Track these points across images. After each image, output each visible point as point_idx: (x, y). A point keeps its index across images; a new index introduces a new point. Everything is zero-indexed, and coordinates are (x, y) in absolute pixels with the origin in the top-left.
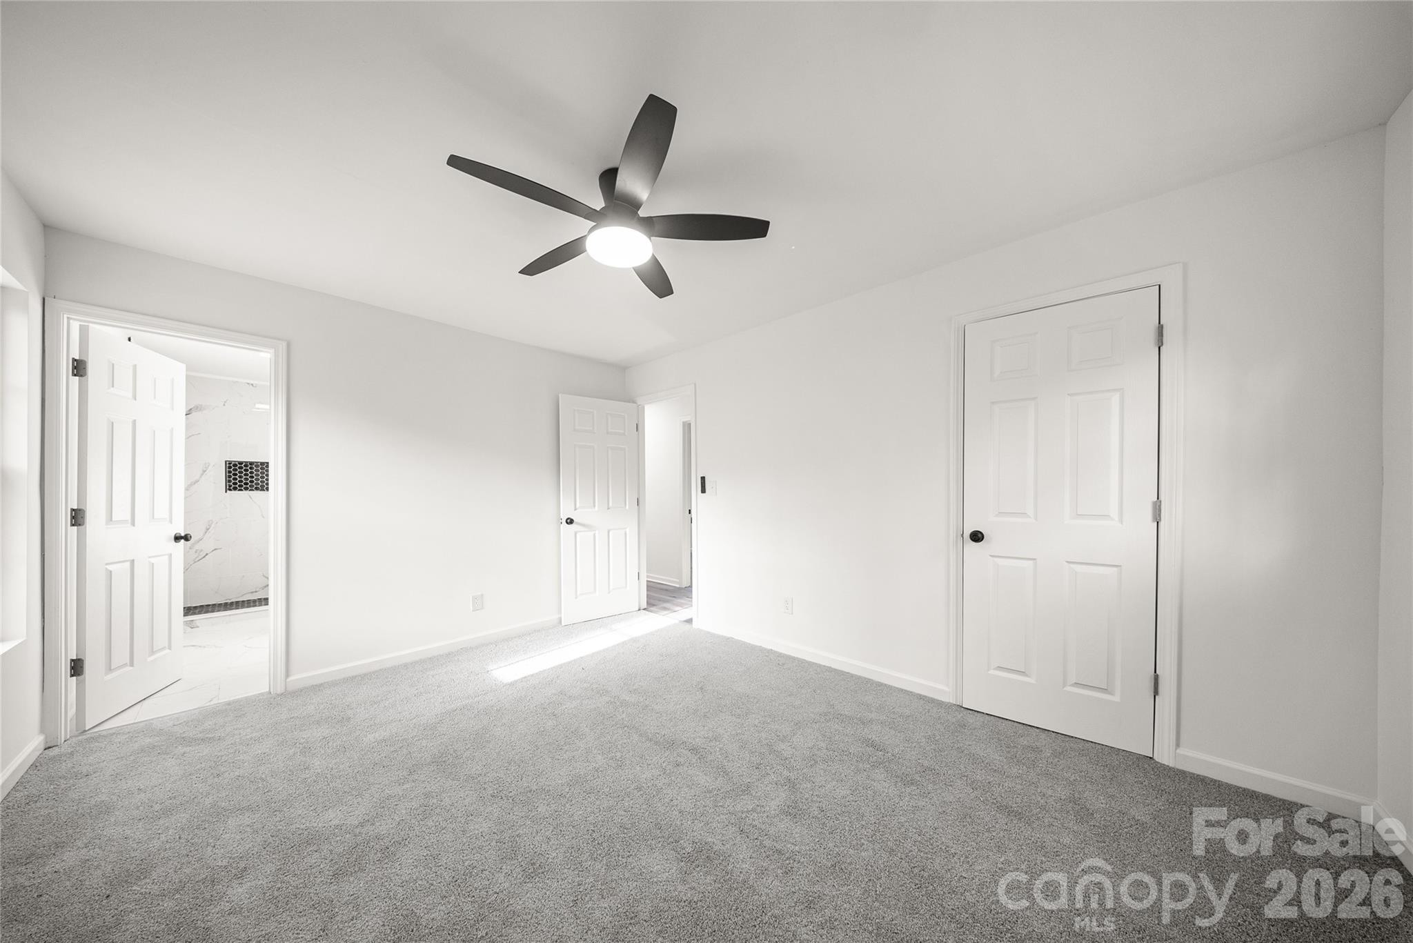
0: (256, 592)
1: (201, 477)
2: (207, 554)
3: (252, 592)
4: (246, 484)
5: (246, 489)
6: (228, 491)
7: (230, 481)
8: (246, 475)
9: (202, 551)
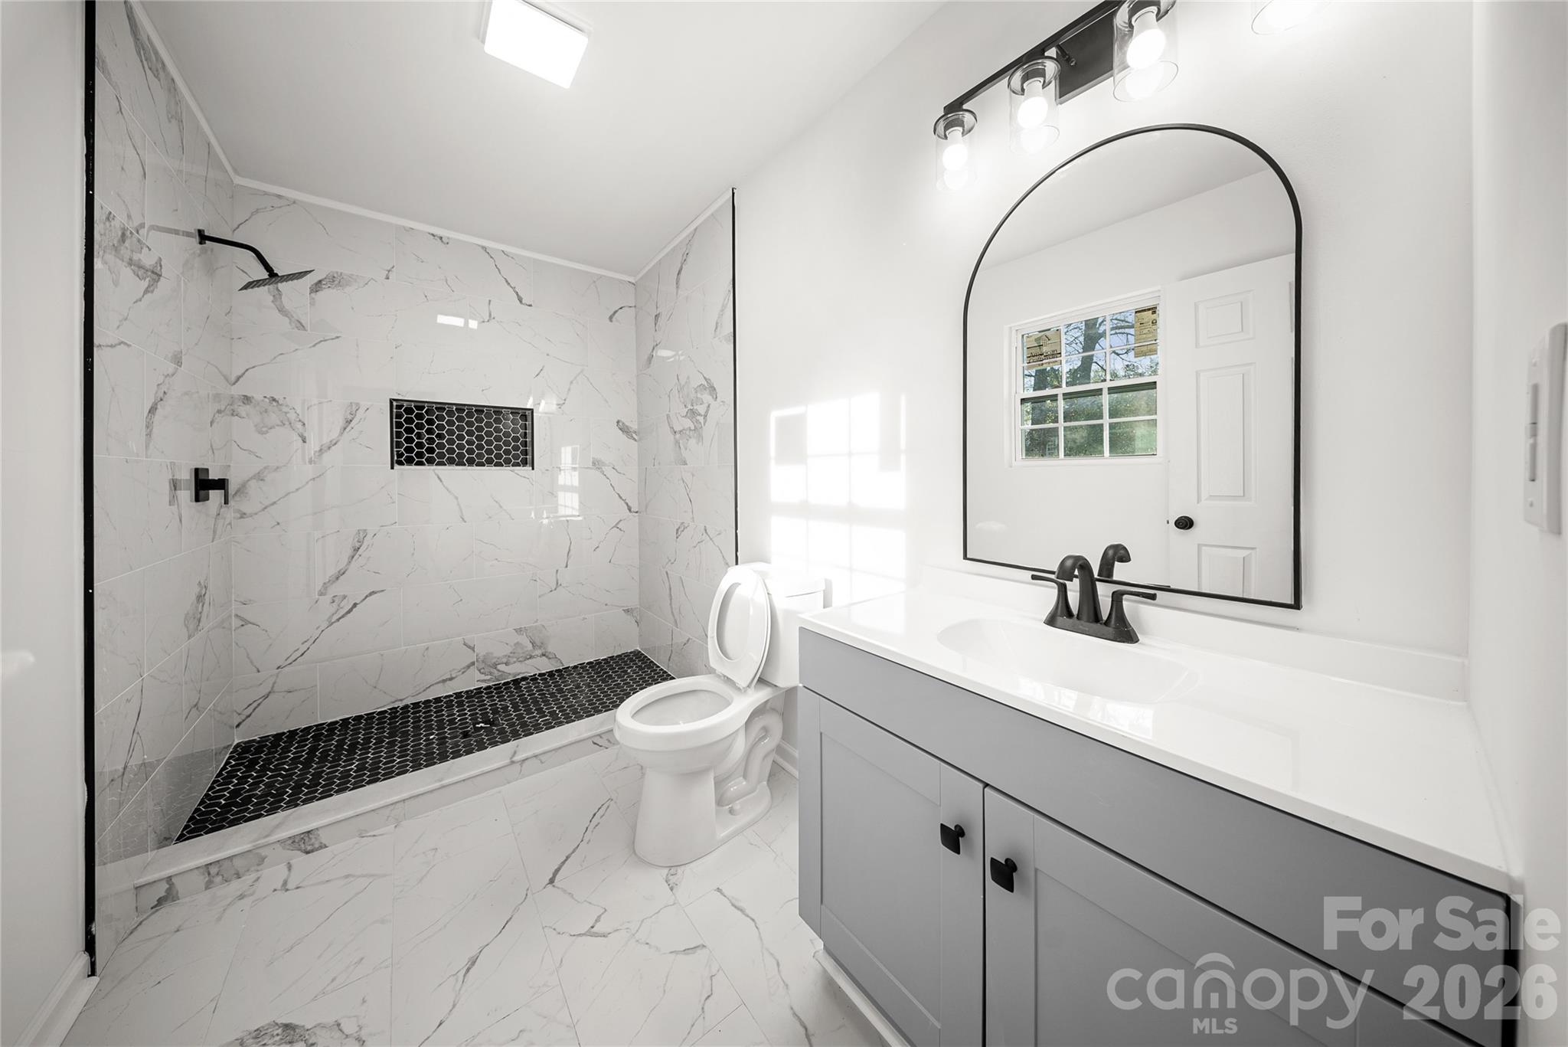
0: (451, 679)
1: (341, 434)
2: (355, 605)
3: (444, 681)
4: (431, 450)
5: (430, 461)
6: (396, 466)
7: (399, 445)
8: (430, 432)
9: (345, 597)
